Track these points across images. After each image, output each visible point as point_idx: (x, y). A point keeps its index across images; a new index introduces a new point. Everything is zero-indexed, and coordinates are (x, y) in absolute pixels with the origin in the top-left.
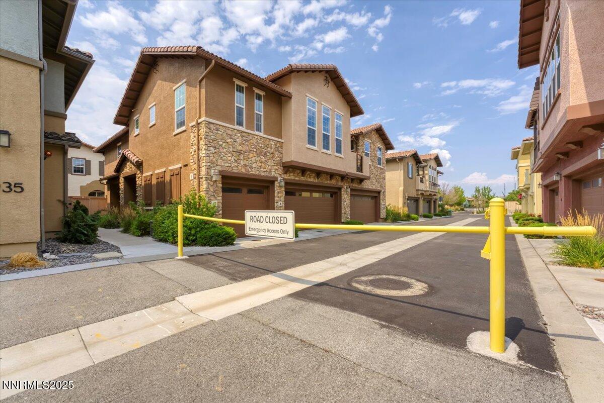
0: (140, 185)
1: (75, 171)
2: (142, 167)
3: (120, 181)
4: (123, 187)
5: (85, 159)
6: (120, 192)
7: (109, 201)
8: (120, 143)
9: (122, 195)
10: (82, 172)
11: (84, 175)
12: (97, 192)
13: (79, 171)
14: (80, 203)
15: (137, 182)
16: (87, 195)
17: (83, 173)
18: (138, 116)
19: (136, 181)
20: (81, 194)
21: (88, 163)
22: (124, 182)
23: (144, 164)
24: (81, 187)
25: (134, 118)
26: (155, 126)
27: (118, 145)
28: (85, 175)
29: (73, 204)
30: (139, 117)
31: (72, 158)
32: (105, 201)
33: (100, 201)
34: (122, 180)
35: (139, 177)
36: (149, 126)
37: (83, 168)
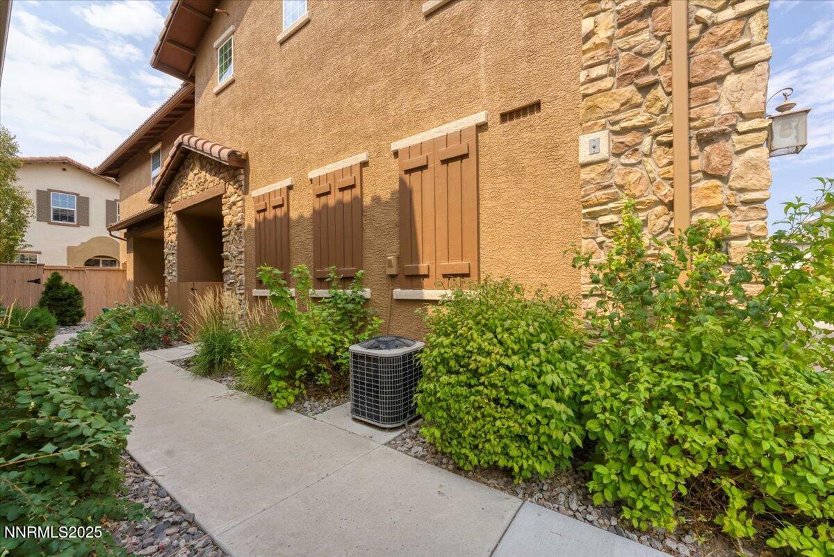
0: (239, 225)
1: (56, 217)
2: (247, 174)
3: (166, 224)
4: (174, 237)
5: (77, 195)
6: (166, 251)
7: (130, 275)
8: (159, 146)
9: (170, 258)
10: (71, 219)
11: (74, 226)
12: (101, 259)
13: (64, 218)
14: (60, 278)
15: (227, 220)
16: (81, 264)
17: (73, 221)
18: (231, 28)
19: (222, 217)
20: (68, 263)
21: (83, 203)
22: (178, 226)
23: (253, 164)
24: (70, 249)
25: (215, 45)
26: (310, 26)
27: (152, 151)
28: (78, 226)
29: (44, 281)
30: (233, 33)
31: (50, 190)
32: (120, 274)
33: (108, 273)
34: (170, 221)
35: (234, 203)
36: (280, 38)
37: (73, 211)
